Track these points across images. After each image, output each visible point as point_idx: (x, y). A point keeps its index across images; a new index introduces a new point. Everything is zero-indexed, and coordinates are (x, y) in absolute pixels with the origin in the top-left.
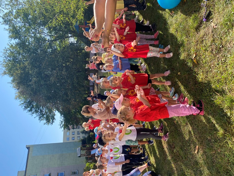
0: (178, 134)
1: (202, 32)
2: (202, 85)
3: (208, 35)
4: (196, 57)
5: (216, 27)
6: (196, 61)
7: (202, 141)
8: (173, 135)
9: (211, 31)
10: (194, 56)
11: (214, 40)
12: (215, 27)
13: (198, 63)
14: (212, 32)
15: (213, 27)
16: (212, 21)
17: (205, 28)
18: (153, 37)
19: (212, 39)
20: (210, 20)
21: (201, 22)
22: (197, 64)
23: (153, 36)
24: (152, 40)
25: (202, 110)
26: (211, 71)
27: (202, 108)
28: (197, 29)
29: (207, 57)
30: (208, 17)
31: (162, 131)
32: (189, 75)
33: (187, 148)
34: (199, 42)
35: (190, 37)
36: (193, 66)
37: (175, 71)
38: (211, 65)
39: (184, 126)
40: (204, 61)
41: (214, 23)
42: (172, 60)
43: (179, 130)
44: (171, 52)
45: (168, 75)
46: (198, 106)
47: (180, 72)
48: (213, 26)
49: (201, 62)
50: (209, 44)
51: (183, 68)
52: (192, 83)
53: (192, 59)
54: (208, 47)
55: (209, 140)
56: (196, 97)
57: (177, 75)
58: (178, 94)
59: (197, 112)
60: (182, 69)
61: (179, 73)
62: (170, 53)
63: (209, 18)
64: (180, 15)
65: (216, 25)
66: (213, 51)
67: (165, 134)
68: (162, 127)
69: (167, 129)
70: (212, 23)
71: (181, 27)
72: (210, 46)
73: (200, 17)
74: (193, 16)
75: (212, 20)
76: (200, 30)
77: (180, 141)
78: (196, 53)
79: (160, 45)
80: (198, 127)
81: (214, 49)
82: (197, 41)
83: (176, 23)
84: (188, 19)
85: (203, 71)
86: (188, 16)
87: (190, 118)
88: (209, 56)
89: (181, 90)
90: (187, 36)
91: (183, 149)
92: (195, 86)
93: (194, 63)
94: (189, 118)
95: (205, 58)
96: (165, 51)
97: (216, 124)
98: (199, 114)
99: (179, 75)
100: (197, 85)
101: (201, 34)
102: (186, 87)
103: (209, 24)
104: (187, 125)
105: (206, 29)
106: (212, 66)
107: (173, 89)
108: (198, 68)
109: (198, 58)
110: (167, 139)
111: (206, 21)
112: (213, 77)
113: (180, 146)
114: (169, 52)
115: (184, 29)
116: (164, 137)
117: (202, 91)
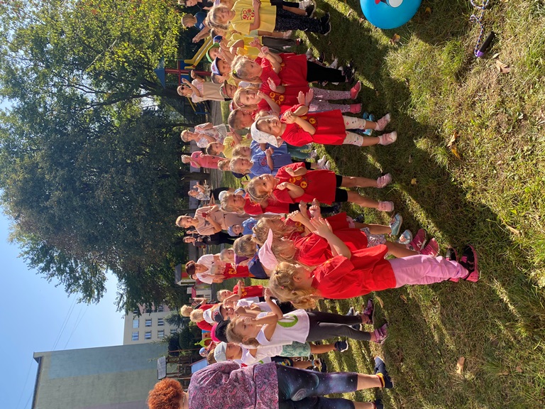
0: (411, 326)
1: (472, 83)
2: (473, 209)
3: (487, 90)
4: (456, 141)
5: (509, 70)
6: (457, 152)
7: (474, 346)
8: (399, 330)
9: (494, 80)
10: (453, 139)
11: (503, 102)
12: (505, 71)
13: (462, 156)
14: (499, 82)
15: (501, 70)
16: (497, 58)
17: (479, 72)
18: (347, 95)
19: (498, 99)
20: (492, 54)
21: (470, 60)
22: (459, 159)
23: (347, 92)
24: (344, 102)
25: (473, 270)
26: (497, 176)
27: (472, 266)
28: (460, 75)
29: (484, 142)
30: (488, 47)
31: (371, 318)
32: (439, 185)
33: (434, 363)
34: (465, 107)
35: (440, 94)
36: (449, 164)
37: (402, 176)
38: (496, 161)
39: (427, 308)
40: (478, 151)
41: (503, 61)
42: (397, 149)
43: (415, 318)
44: (393, 130)
45: (385, 184)
46: (464, 259)
47: (415, 177)
48: (499, 69)
49: (471, 153)
50: (491, 112)
51: (423, 168)
52: (446, 204)
53: (447, 148)
54: (488, 119)
55: (492, 344)
56: (456, 239)
57: (408, 185)
58: (411, 231)
59: (462, 274)
60: (421, 170)
61: (413, 181)
62: (390, 132)
63: (489, 50)
64: (417, 44)
65: (508, 67)
66: (500, 127)
67: (379, 328)
68: (370, 310)
69: (383, 315)
70: (498, 61)
71: (418, 70)
72: (493, 115)
73: (468, 47)
74: (449, 46)
75: (497, 54)
76: (466, 79)
77: (417, 345)
78: (457, 133)
79: (365, 115)
80: (463, 310)
81: (504, 124)
82: (460, 105)
83: (404, 62)
84: (436, 53)
85: (475, 176)
86: (437, 45)
87: (443, 289)
88: (490, 139)
89: (419, 220)
90: (433, 92)
91: (424, 364)
92: (454, 211)
93: (451, 156)
94: (441, 289)
95: (479, 143)
96: (378, 127)
97: (509, 305)
98: (465, 280)
99: (413, 185)
100: (459, 210)
101: (471, 88)
102: (432, 214)
103: (489, 63)
104: (435, 305)
105: (483, 76)
106: (499, 163)
107: (399, 218)
108: (462, 168)
109: (462, 144)
110: (383, 339)
111: (483, 57)
112: (503, 191)
113: (416, 356)
114: (387, 131)
115: (426, 75)
116: (377, 333)
117: (473, 224)
